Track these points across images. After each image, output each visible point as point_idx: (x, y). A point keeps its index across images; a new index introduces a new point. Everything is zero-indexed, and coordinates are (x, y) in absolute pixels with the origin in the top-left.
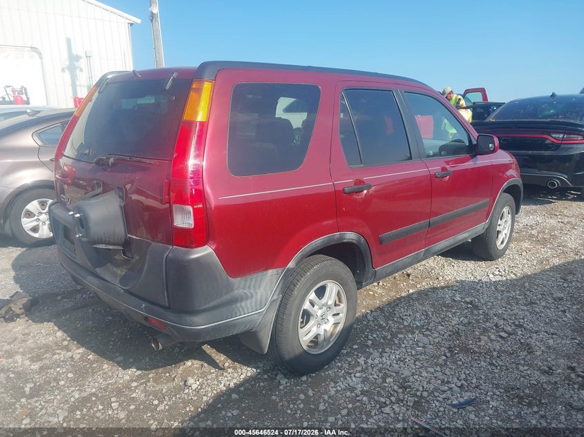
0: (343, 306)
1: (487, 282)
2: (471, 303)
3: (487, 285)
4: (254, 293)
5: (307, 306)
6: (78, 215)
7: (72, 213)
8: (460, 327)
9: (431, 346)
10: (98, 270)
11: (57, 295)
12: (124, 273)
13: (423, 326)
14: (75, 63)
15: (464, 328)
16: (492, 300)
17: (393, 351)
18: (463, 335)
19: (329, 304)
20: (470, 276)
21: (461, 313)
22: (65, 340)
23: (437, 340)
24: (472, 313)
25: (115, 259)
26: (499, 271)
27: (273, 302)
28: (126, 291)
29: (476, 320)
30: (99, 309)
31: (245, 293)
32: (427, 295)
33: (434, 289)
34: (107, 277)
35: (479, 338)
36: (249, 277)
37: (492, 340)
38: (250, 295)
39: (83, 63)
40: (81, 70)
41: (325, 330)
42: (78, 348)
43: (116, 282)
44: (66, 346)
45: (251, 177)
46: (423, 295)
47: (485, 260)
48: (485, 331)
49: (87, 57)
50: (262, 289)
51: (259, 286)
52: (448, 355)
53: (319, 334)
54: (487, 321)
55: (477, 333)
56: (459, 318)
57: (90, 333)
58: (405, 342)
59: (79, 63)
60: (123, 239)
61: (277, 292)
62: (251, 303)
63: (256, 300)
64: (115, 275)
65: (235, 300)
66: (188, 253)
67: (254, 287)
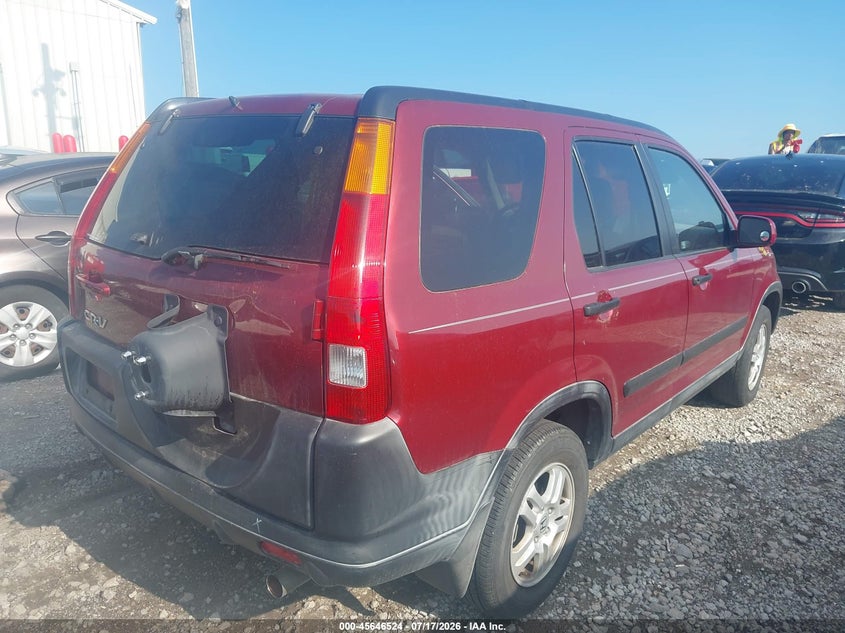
0: (569, 502)
1: (744, 444)
2: (732, 481)
3: (745, 449)
4: (453, 498)
5: (524, 510)
6: (142, 360)
7: (128, 354)
8: (729, 524)
9: (696, 562)
10: (163, 450)
11: (56, 471)
12: (214, 459)
13: (671, 523)
14: (54, 82)
15: (735, 527)
16: (762, 476)
17: (640, 572)
18: (738, 538)
19: (553, 502)
20: (714, 433)
21: (722, 499)
22: (82, 560)
23: (702, 550)
24: (739, 499)
25: (198, 432)
26: (755, 425)
27: (481, 511)
28: (222, 492)
29: (748, 510)
30: (134, 498)
31: (440, 499)
32: (660, 467)
33: (669, 458)
34: (180, 463)
35: (766, 545)
36: (448, 470)
37: (786, 549)
38: (447, 500)
39: (65, 83)
40: (63, 94)
41: (545, 546)
42: (109, 577)
43: (200, 474)
44: (87, 571)
45: (454, 293)
46: (654, 468)
47: (729, 406)
48: (770, 531)
49: (71, 72)
50: (465, 488)
51: (462, 485)
52: (730, 577)
53: (537, 554)
54: (767, 514)
55: (759, 535)
56: (723, 508)
57: (125, 545)
58: (654, 553)
59: (60, 83)
60: (220, 400)
61: (489, 493)
62: (447, 515)
63: (456, 509)
64: (197, 461)
65: (425, 512)
66: (356, 434)
67: (455, 487)
